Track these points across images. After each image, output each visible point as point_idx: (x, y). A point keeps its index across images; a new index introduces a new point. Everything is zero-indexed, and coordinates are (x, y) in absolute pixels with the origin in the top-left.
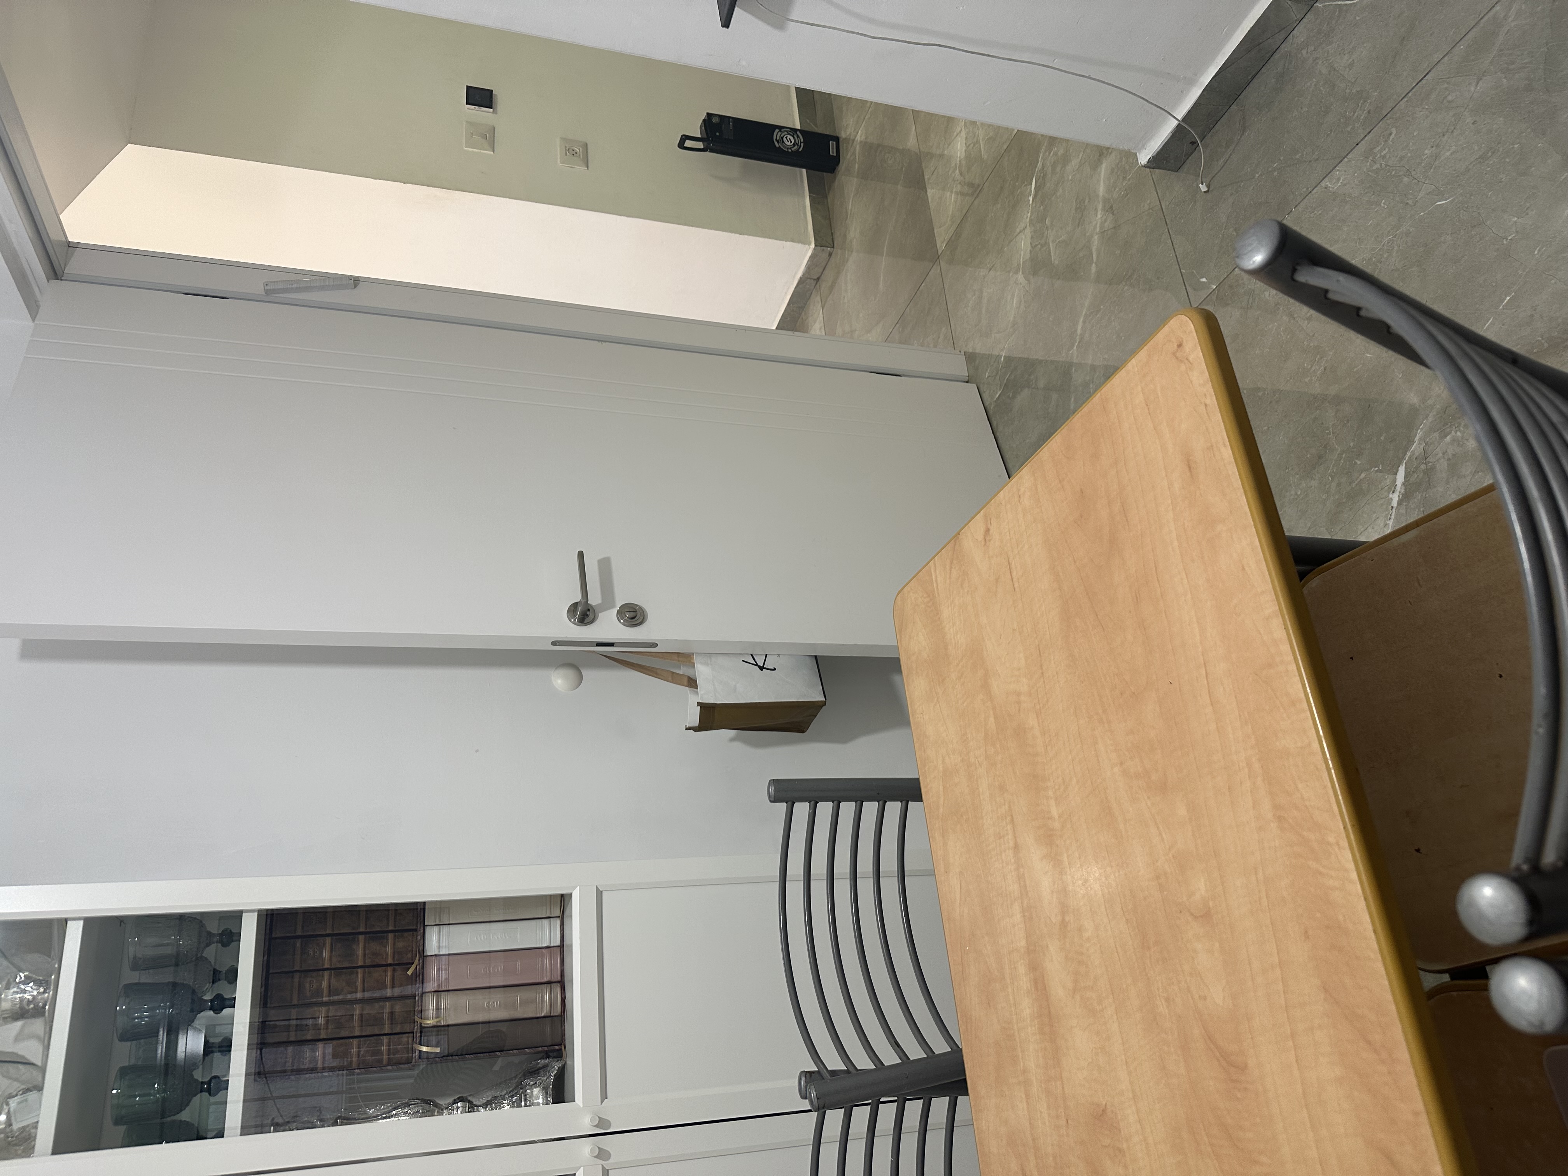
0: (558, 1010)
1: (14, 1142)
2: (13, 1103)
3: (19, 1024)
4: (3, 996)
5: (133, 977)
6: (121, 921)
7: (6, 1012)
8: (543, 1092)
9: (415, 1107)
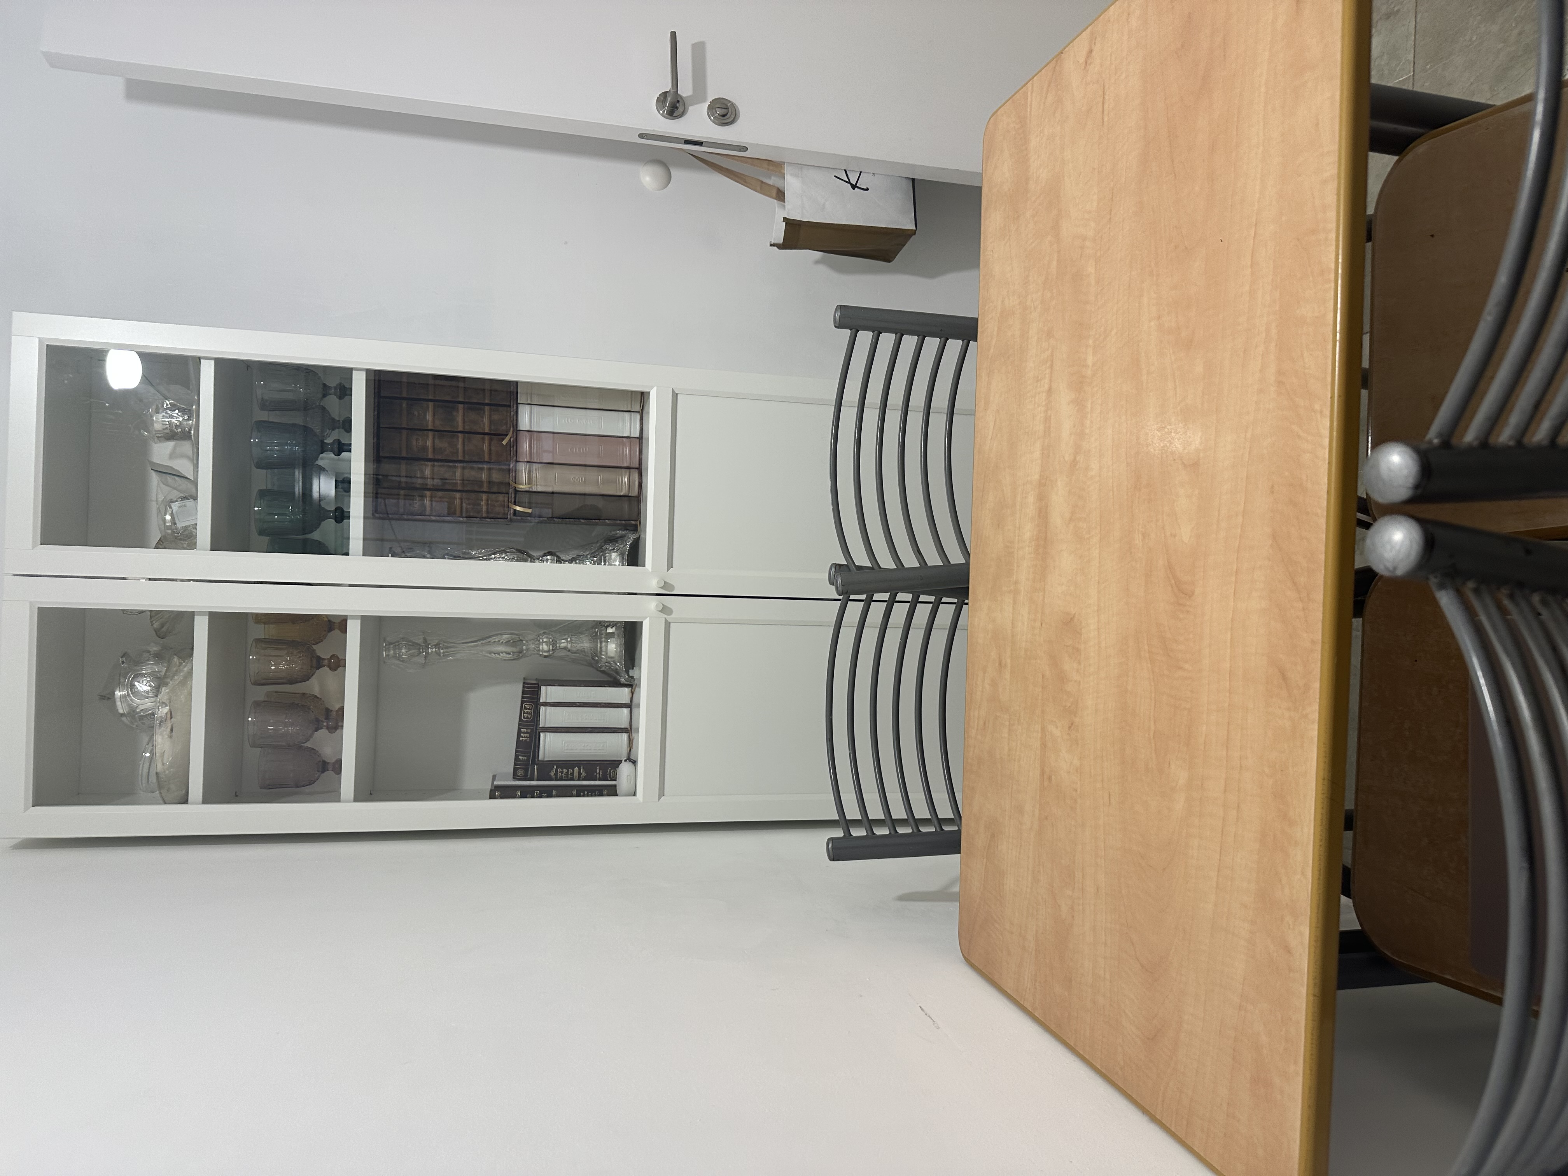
0: (635, 492)
1: (179, 538)
2: (175, 506)
3: (171, 444)
4: (154, 418)
5: (264, 416)
6: (248, 366)
7: (158, 432)
8: (620, 557)
9: (511, 554)
